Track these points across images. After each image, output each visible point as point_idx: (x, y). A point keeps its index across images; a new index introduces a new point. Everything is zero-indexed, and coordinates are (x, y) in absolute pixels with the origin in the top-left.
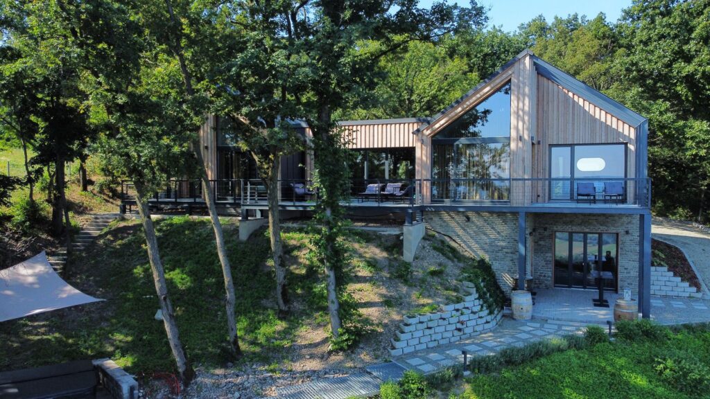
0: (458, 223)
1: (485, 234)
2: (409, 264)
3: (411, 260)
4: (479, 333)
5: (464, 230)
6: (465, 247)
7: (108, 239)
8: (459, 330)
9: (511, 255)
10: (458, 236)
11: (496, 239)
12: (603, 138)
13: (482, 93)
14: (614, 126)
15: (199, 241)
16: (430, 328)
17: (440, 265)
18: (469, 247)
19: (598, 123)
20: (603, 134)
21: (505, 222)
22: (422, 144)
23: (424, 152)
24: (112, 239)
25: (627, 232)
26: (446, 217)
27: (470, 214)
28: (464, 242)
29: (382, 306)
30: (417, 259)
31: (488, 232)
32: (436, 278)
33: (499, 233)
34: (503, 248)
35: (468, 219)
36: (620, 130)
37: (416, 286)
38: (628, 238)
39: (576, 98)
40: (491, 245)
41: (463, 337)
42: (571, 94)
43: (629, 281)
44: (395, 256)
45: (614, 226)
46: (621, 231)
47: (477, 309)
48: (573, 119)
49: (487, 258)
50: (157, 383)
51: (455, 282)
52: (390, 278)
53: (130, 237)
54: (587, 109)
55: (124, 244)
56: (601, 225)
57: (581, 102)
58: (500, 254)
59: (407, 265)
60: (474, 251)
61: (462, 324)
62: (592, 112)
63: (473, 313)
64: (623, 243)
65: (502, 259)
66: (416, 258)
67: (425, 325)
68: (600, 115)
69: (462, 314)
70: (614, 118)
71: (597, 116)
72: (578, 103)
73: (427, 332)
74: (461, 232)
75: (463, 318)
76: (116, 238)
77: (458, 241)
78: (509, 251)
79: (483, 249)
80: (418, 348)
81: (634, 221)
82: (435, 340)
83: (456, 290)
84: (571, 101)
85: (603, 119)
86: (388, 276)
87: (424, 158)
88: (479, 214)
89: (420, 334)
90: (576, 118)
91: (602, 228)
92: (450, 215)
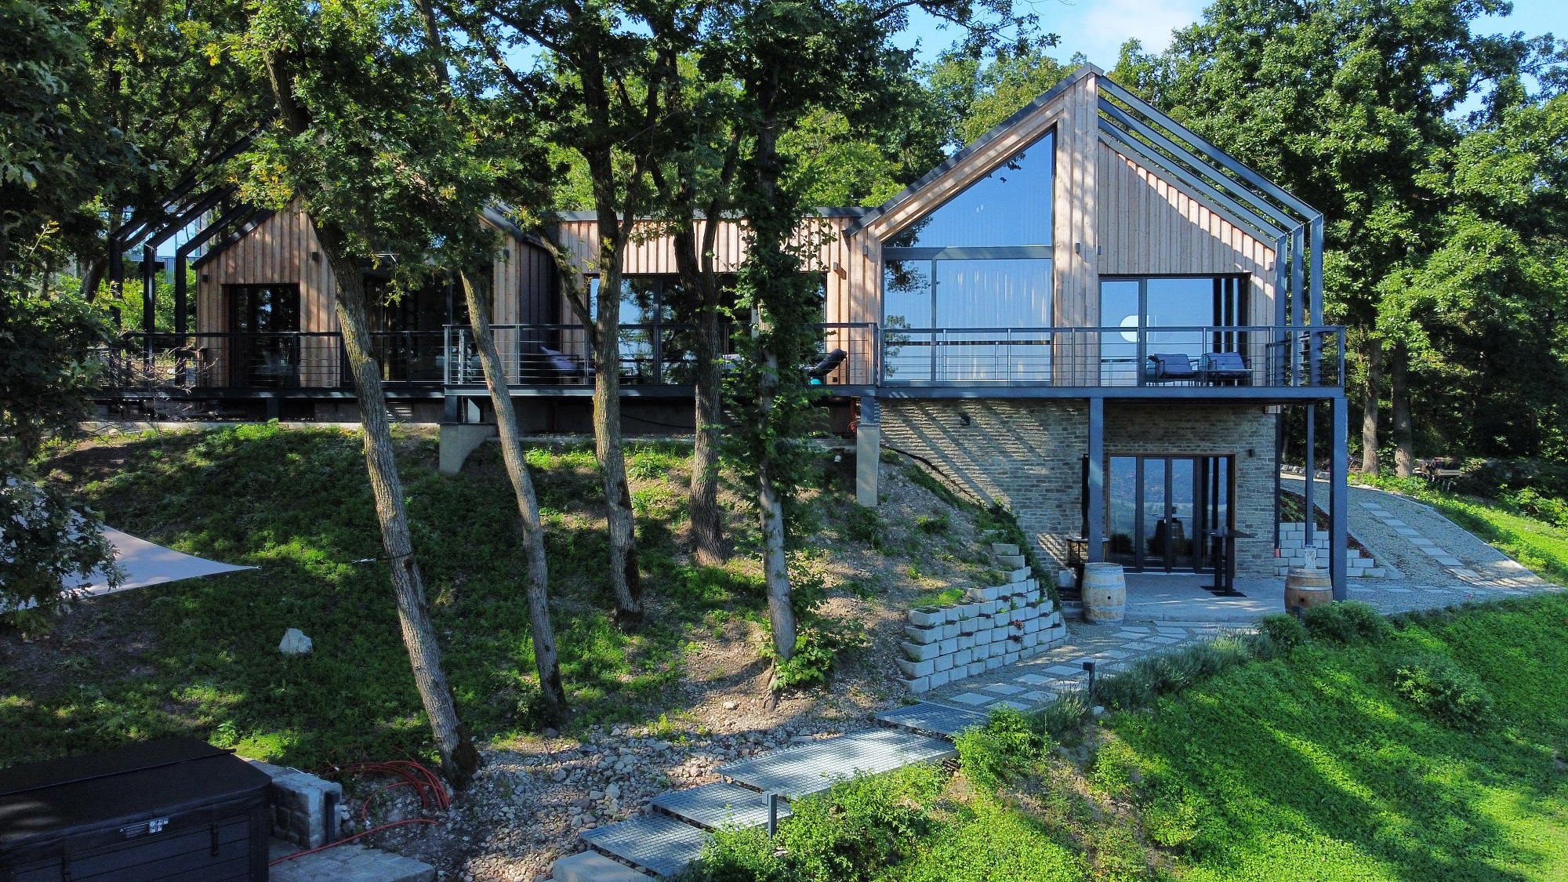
0: (945, 431)
1: (1003, 452)
2: (872, 510)
3: (874, 504)
4: (1046, 647)
5: (958, 444)
6: (959, 481)
7: (57, 480)
8: (1016, 639)
9: (1057, 495)
10: (945, 458)
11: (1026, 462)
12: (1206, 262)
13: (1000, 148)
14: (1226, 240)
15: (331, 475)
16: (969, 634)
17: (935, 512)
18: (969, 481)
19: (1195, 232)
20: (1205, 256)
21: (1044, 424)
22: (865, 256)
23: (870, 274)
24: (66, 477)
25: (1251, 453)
26: (917, 416)
27: (970, 409)
28: (958, 470)
29: (845, 595)
30: (884, 500)
31: (1010, 447)
32: (936, 539)
33: (1031, 449)
34: (1041, 480)
35: (966, 420)
36: (1237, 247)
37: (900, 555)
38: (1252, 463)
39: (1152, 180)
40: (1014, 475)
41: (1023, 653)
42: (1142, 172)
43: (1255, 551)
44: (836, 495)
45: (1225, 441)
46: (1239, 450)
47: (1034, 596)
48: (1148, 225)
49: (1006, 502)
50: (374, 786)
51: (975, 547)
52: (841, 540)
53: (122, 474)
54: (1175, 205)
55: (108, 490)
56: (1203, 440)
57: (1162, 188)
58: (1034, 494)
59: (868, 515)
60: (979, 490)
61: (1019, 627)
62: (1182, 211)
63: (1033, 605)
64: (1243, 475)
65: (1039, 506)
66: (882, 499)
67: (955, 630)
68: (1199, 215)
69: (1013, 607)
70: (1225, 224)
71: (1193, 219)
72: (1156, 191)
73: (965, 642)
74: (950, 449)
75: (1017, 616)
76: (78, 476)
77: (945, 468)
78: (1053, 486)
79: (998, 483)
80: (956, 675)
81: (1263, 430)
82: (979, 661)
83: (983, 561)
84: (1143, 185)
85: (1204, 226)
86: (835, 535)
87: (870, 287)
88: (989, 409)
89: (950, 646)
90: (1152, 219)
91: (1202, 444)
92: (927, 414)
